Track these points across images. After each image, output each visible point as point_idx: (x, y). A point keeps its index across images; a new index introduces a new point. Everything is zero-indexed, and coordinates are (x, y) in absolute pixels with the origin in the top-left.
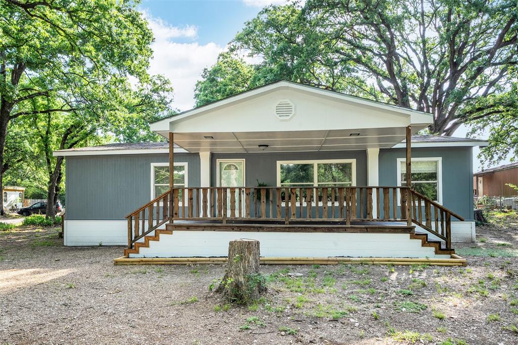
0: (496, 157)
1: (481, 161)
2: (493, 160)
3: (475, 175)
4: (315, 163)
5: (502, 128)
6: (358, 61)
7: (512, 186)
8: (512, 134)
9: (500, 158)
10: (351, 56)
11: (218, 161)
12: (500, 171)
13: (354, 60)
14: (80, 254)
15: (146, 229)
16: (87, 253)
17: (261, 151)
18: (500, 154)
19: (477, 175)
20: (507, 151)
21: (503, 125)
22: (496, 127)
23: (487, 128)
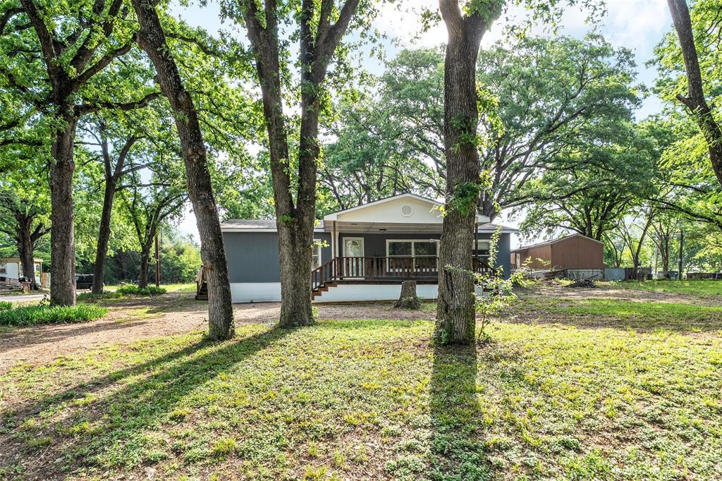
0: (531, 236)
1: (520, 239)
2: (529, 238)
3: (513, 252)
4: (413, 241)
5: (536, 210)
6: (423, 150)
7: (540, 260)
8: (545, 215)
9: (535, 236)
10: (418, 146)
11: (344, 239)
12: (533, 248)
13: (420, 149)
14: (263, 304)
15: (314, 287)
16: (266, 304)
17: (381, 232)
18: (535, 233)
19: (516, 252)
20: (540, 231)
21: (537, 207)
22: (532, 209)
23: (525, 210)
